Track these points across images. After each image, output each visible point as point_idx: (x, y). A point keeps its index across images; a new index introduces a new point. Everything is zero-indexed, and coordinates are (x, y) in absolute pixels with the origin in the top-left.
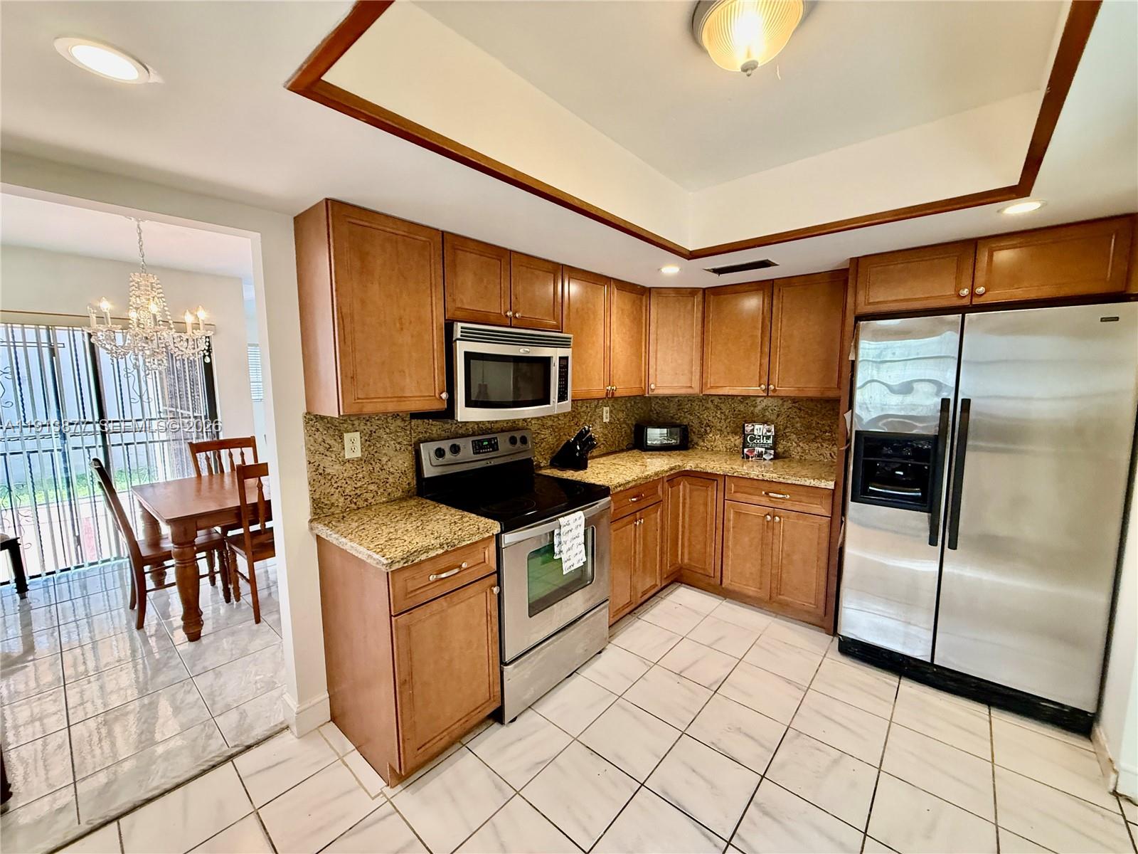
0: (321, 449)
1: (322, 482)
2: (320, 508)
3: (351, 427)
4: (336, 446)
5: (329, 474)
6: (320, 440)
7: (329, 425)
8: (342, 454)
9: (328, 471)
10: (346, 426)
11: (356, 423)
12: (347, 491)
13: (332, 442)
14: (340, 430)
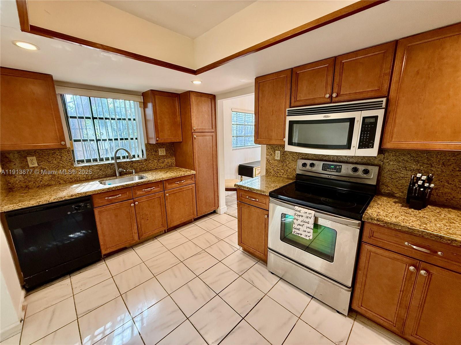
0: (269, 154)
1: (269, 164)
2: (267, 172)
3: (278, 149)
4: (273, 155)
5: (270, 163)
6: (269, 151)
7: (272, 147)
8: (274, 157)
9: (270, 161)
10: (276, 148)
11: (280, 148)
12: (275, 170)
13: (272, 153)
14: (275, 149)
